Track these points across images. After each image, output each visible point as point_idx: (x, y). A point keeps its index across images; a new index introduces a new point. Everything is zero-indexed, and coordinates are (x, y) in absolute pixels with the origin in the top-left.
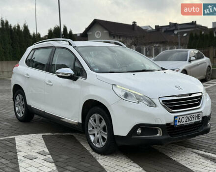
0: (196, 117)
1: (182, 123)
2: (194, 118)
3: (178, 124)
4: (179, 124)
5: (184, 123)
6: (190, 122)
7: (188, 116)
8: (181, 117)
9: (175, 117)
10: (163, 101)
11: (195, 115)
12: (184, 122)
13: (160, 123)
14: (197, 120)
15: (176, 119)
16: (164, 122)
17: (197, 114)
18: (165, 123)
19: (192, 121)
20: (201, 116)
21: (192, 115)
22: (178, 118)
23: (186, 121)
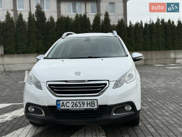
0: (87, 104)
1: (66, 108)
2: (84, 104)
3: (61, 108)
4: (63, 108)
5: (70, 108)
6: (78, 107)
7: (75, 102)
8: (65, 102)
9: (57, 101)
11: (85, 102)
12: (70, 106)
14: (89, 107)
15: (58, 103)
17: (88, 101)
19: (81, 108)
20: (96, 104)
21: (82, 101)
22: (61, 102)
23: (72, 107)
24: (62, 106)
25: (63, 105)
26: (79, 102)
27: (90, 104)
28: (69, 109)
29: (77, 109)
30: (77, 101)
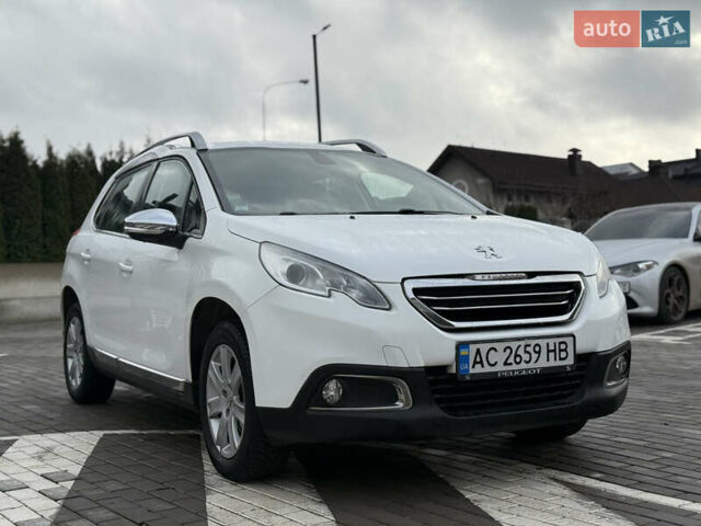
0: (549, 351)
1: (487, 369)
2: (539, 352)
3: (472, 371)
4: (478, 369)
5: (500, 368)
6: (523, 366)
7: (514, 345)
8: (484, 348)
9: (460, 345)
10: (417, 291)
11: (543, 343)
12: (498, 363)
13: (403, 364)
14: (552, 363)
15: (463, 352)
16: (419, 362)
17: (551, 341)
18: (422, 365)
19: (531, 365)
20: (570, 350)
21: (533, 342)
22: (473, 348)
23: (506, 364)
24: (475, 362)
25: (478, 360)
26: (526, 346)
27: (554, 351)
28: (497, 373)
29: (521, 371)
30: (518, 343)
